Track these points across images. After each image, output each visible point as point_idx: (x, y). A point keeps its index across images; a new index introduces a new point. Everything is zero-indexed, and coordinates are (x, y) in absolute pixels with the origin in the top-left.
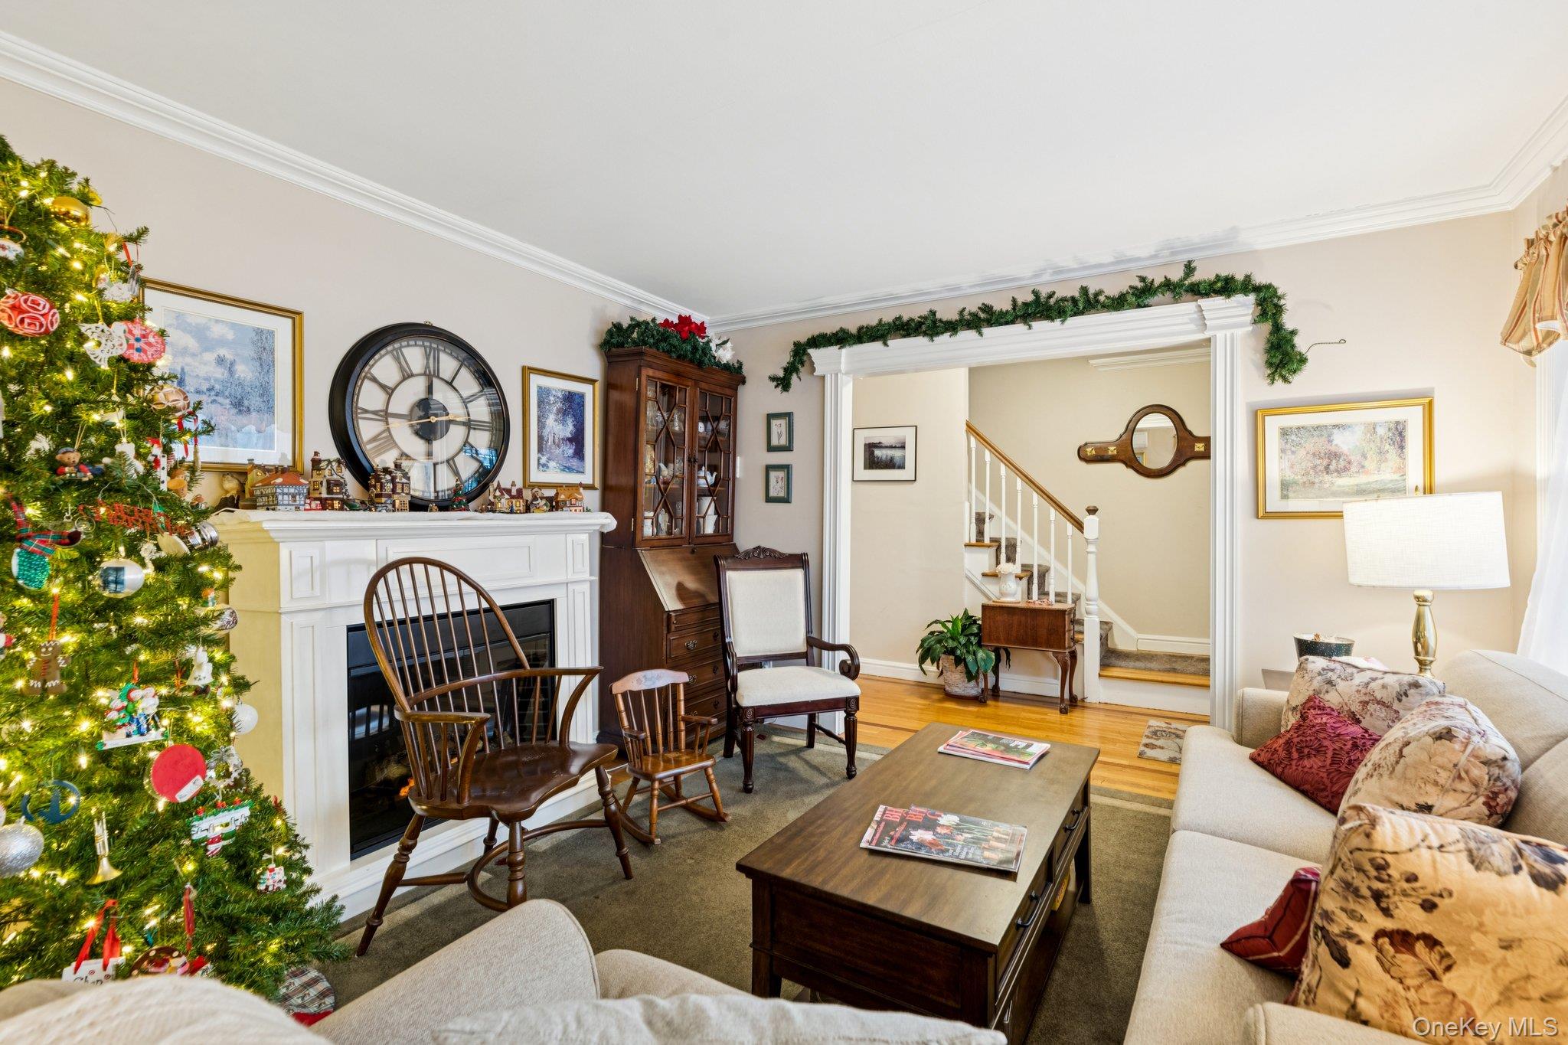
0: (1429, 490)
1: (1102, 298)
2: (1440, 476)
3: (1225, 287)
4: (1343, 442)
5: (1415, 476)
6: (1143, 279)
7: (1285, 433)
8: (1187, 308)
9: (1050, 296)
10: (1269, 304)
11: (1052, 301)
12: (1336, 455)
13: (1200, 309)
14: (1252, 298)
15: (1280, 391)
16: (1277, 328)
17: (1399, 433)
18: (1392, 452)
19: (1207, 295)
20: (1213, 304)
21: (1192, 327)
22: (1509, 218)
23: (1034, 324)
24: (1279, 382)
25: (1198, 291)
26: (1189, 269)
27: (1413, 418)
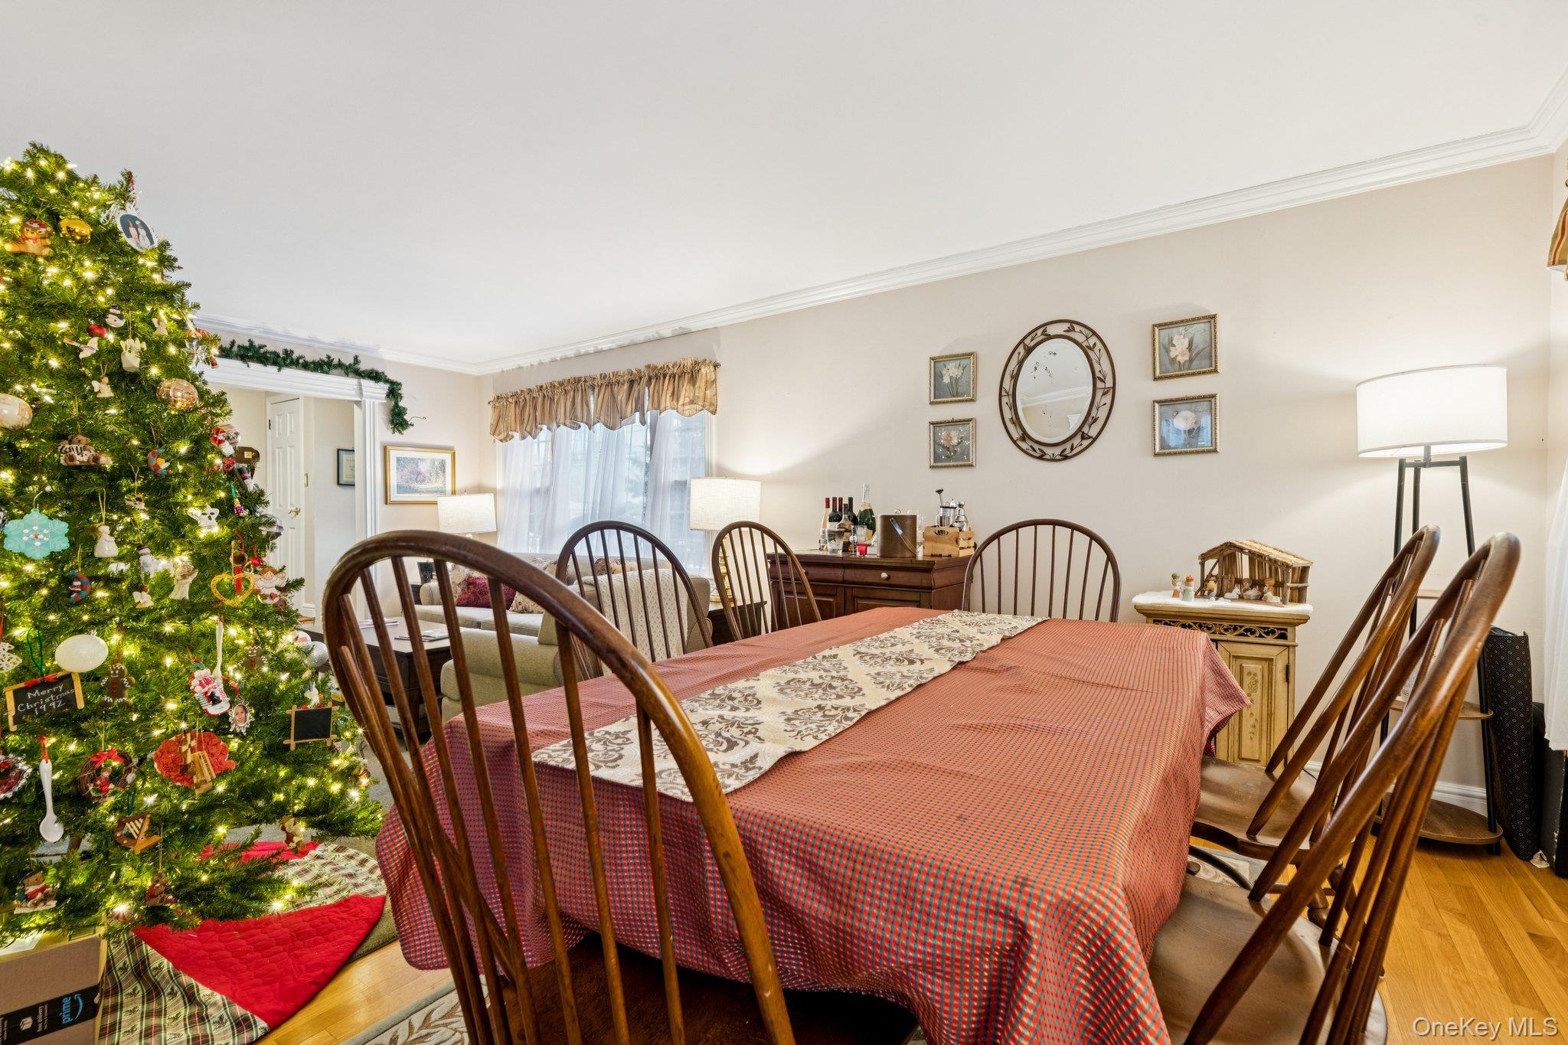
0: (454, 493)
1: (301, 361)
2: (459, 485)
3: (375, 376)
4: (424, 467)
5: (449, 488)
6: (329, 357)
7: (398, 460)
8: (352, 382)
9: (261, 347)
10: (394, 392)
11: (262, 350)
12: (419, 473)
13: (360, 385)
14: (387, 386)
15: (397, 437)
16: (396, 405)
17: (443, 464)
18: (441, 475)
19: (363, 377)
20: (367, 383)
21: (353, 392)
22: (478, 380)
23: (251, 364)
24: (397, 433)
25: (359, 374)
26: (356, 360)
27: (447, 457)
